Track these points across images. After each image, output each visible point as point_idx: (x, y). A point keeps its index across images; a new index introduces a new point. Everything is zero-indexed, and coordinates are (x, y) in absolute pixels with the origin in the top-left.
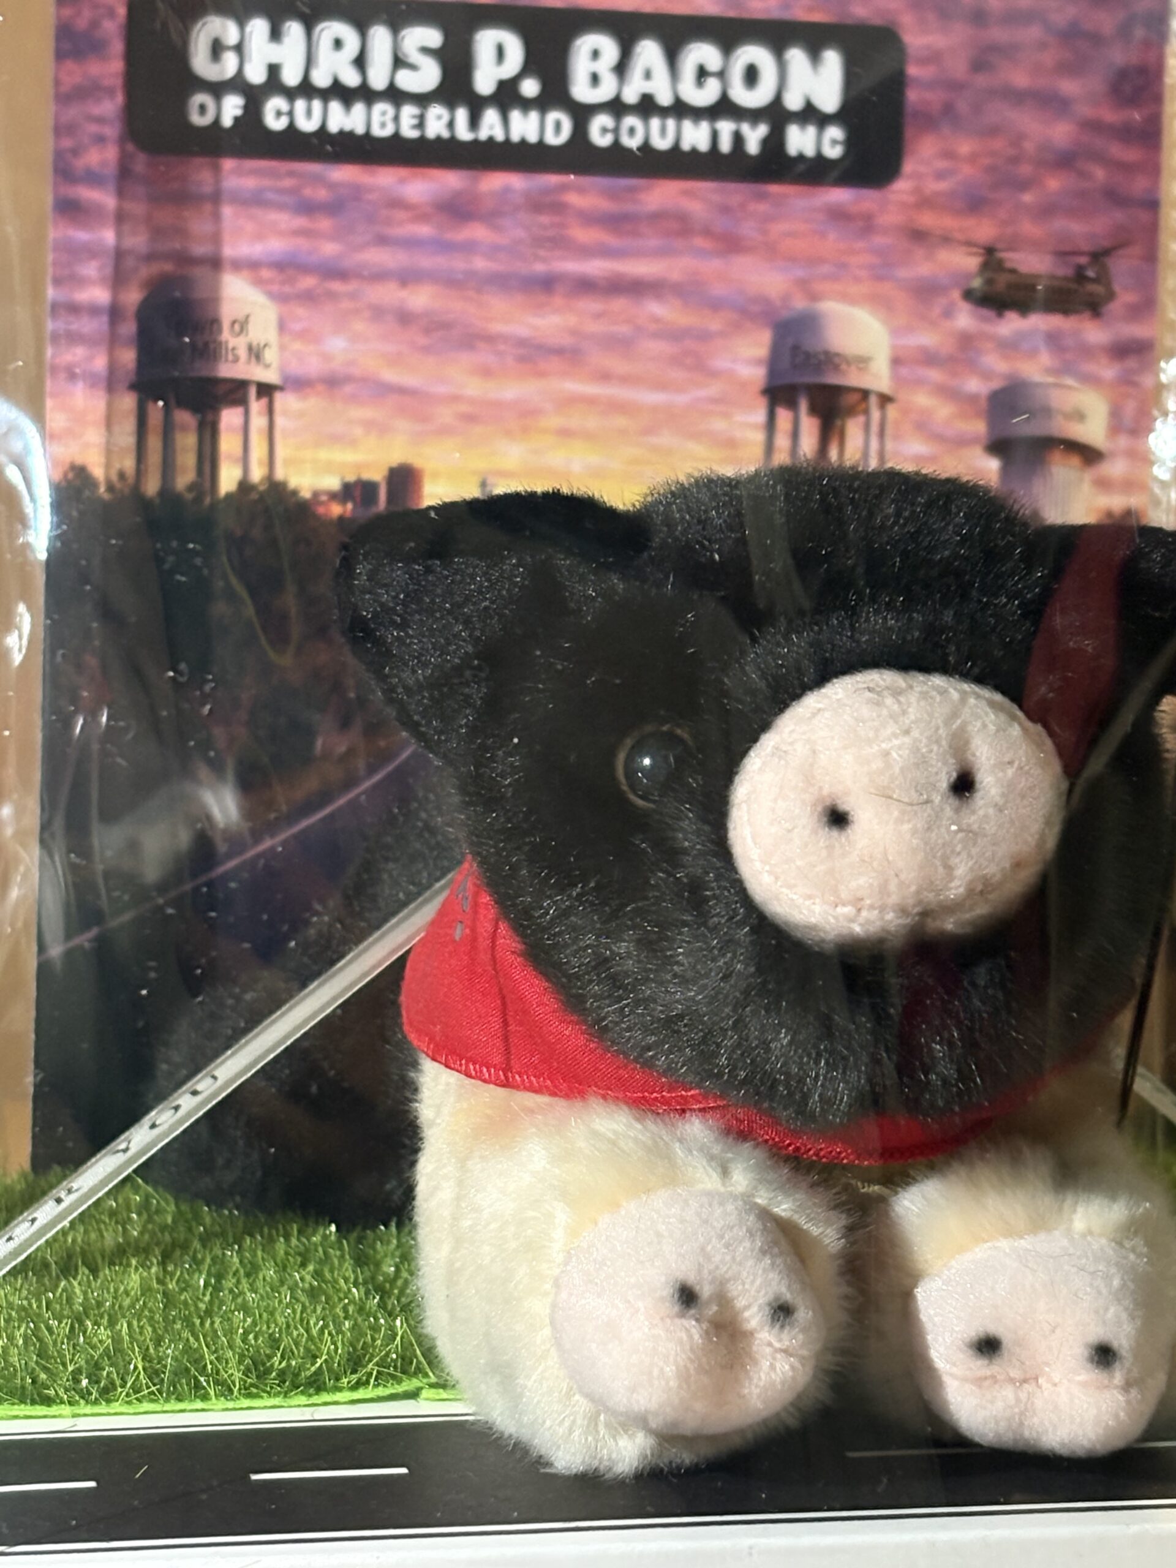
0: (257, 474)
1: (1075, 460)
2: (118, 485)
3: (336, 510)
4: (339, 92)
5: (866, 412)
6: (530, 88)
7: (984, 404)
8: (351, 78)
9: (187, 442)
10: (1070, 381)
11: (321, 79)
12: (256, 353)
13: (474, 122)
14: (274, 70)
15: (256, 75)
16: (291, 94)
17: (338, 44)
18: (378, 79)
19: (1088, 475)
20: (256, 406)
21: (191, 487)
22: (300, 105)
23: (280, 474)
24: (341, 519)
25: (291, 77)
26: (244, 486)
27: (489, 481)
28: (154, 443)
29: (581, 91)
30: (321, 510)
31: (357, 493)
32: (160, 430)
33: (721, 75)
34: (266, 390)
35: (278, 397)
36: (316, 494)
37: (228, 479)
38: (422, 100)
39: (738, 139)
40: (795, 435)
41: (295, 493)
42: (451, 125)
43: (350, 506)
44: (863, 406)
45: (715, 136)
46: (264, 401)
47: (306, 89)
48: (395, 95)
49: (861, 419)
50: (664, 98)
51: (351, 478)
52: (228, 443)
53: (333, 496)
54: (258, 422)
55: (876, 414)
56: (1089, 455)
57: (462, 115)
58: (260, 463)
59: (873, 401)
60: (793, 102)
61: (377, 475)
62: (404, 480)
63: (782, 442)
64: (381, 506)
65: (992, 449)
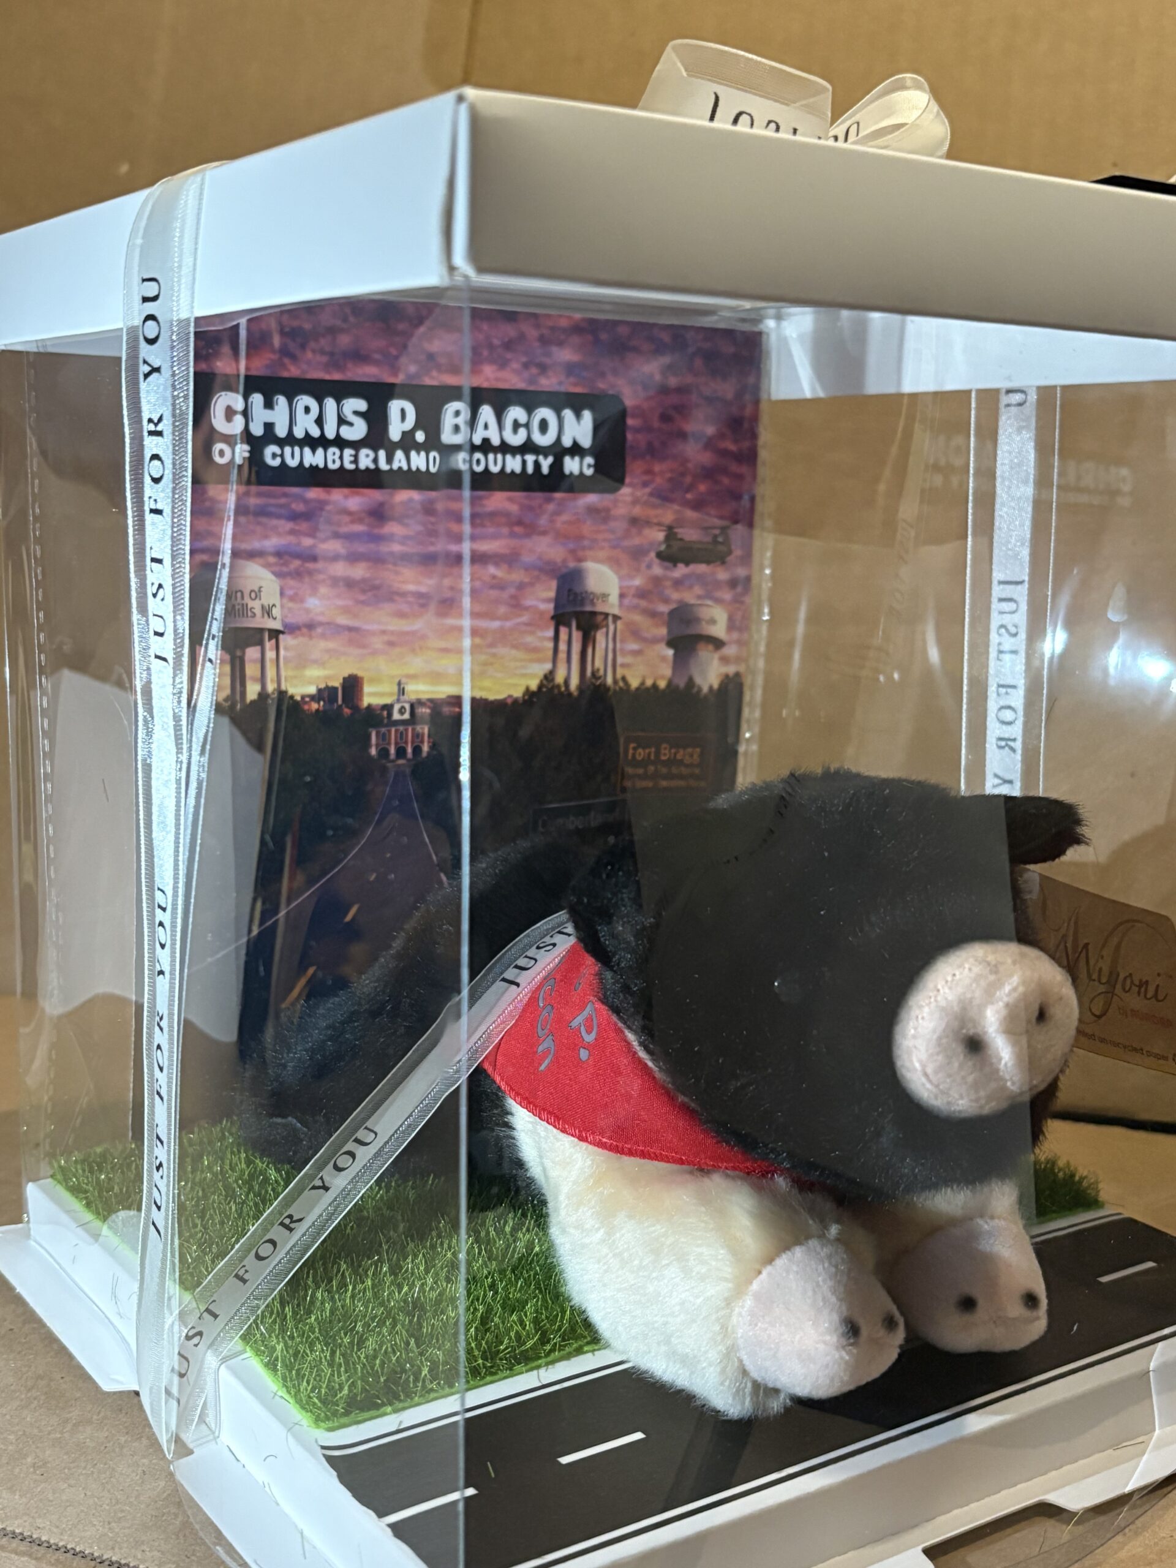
1: (711, 647)
3: (315, 706)
4: (310, 442)
5: (607, 626)
6: (420, 436)
7: (666, 617)
8: (315, 432)
10: (709, 602)
11: (299, 433)
12: (267, 611)
13: (390, 459)
14: (269, 427)
15: (257, 430)
16: (281, 443)
17: (307, 410)
18: (330, 434)
19: (716, 656)
20: (269, 645)
22: (288, 450)
23: (283, 688)
24: (317, 711)
25: (281, 432)
26: (263, 695)
27: (403, 682)
29: (447, 437)
30: (306, 707)
31: (326, 695)
33: (527, 426)
34: (275, 634)
35: (281, 636)
36: (303, 697)
37: (252, 691)
38: (356, 445)
39: (537, 465)
40: (570, 643)
41: (292, 697)
42: (375, 460)
43: (322, 703)
44: (604, 623)
45: (524, 463)
46: (274, 641)
47: (290, 440)
48: (340, 443)
49: (604, 630)
50: (496, 441)
51: (322, 686)
52: (251, 670)
53: (313, 698)
54: (270, 654)
55: (611, 628)
56: (718, 644)
57: (382, 454)
58: (272, 681)
59: (610, 619)
60: (567, 442)
61: (337, 683)
62: (352, 685)
63: (563, 647)
64: (340, 702)
65: (670, 644)
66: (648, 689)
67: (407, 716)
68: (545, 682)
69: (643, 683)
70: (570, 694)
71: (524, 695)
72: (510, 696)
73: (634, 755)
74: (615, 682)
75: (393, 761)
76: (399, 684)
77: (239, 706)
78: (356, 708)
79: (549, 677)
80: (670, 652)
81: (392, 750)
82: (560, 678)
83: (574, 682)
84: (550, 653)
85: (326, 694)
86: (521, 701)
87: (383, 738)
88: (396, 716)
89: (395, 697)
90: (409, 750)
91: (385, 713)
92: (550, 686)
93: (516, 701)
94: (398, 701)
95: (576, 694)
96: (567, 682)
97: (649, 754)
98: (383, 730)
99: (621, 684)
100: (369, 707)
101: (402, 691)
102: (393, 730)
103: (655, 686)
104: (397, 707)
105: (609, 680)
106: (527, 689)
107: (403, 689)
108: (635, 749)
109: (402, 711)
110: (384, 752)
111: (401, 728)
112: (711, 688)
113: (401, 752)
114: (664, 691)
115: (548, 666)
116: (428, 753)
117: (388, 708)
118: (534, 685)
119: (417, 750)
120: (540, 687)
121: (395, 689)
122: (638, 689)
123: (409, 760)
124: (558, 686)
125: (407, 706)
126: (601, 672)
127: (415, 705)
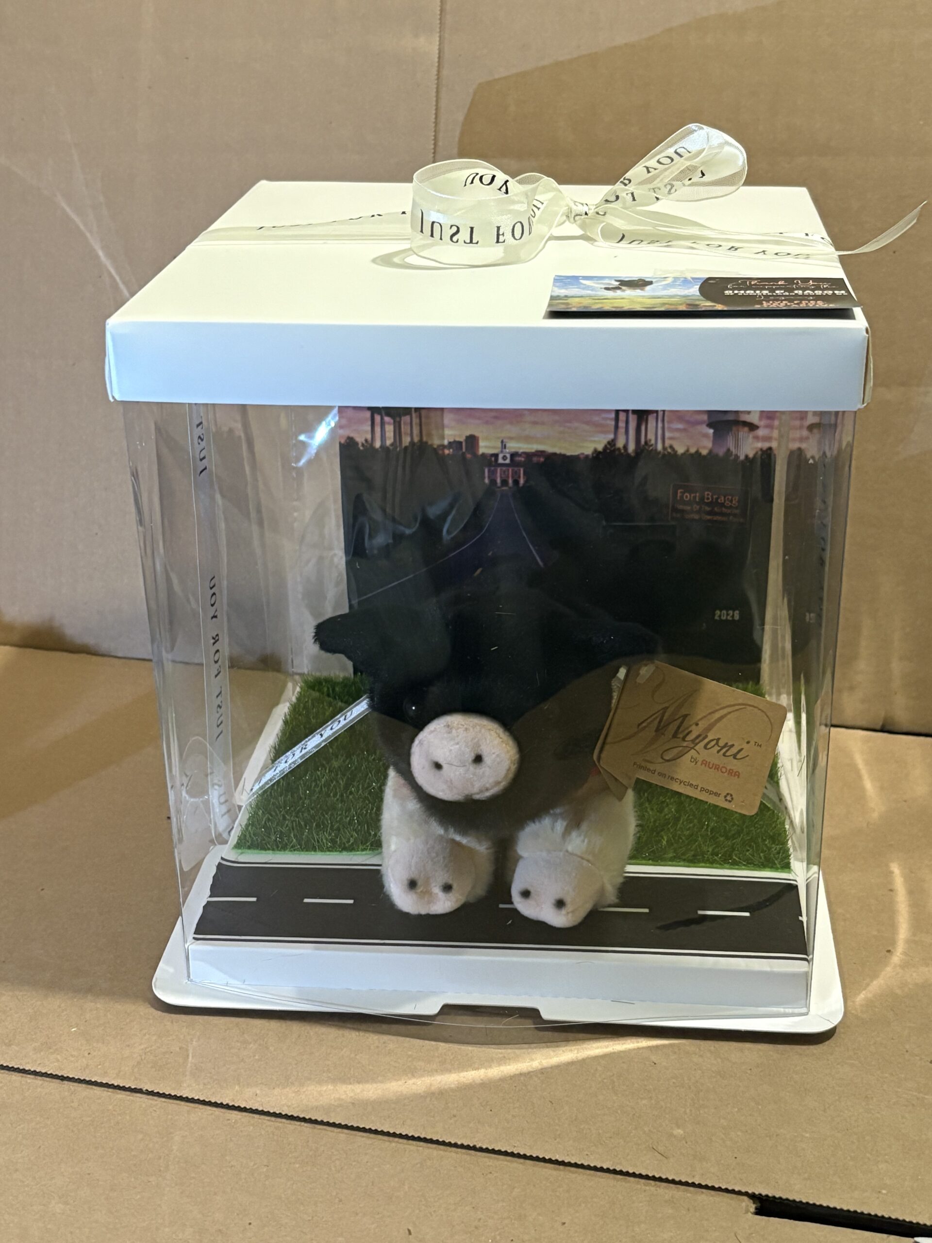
0: (416, 439)
1: (746, 429)
2: (365, 444)
3: (447, 452)
9: (390, 429)
19: (751, 435)
20: (414, 415)
21: (392, 445)
23: (425, 440)
24: (449, 454)
26: (412, 443)
27: (504, 440)
28: (378, 429)
30: (441, 452)
31: (454, 445)
32: (379, 424)
36: (439, 446)
37: (406, 440)
40: (627, 422)
41: (430, 446)
43: (451, 450)
49: (655, 415)
51: (452, 440)
52: (405, 428)
53: (446, 447)
54: (416, 421)
56: (752, 427)
58: (417, 436)
61: (462, 439)
62: (472, 440)
63: (622, 424)
64: (464, 450)
65: (710, 425)
66: (692, 455)
67: (508, 461)
68: (608, 446)
69: (688, 450)
70: (628, 455)
71: (593, 454)
72: (583, 454)
73: (682, 497)
74: (664, 448)
75: (499, 488)
76: (502, 442)
77: (398, 449)
78: (475, 454)
79: (612, 443)
80: (711, 431)
81: (499, 481)
82: (620, 444)
83: (631, 448)
84: (612, 428)
85: (456, 445)
86: (591, 457)
87: (492, 473)
88: (500, 461)
89: (500, 450)
90: (510, 481)
91: (493, 459)
92: (612, 449)
93: (587, 456)
94: (502, 452)
95: (633, 455)
96: (625, 447)
97: (695, 497)
98: (493, 468)
99: (669, 450)
100: (483, 454)
101: (504, 446)
102: (499, 470)
103: (697, 453)
104: (501, 456)
105: (660, 447)
106: (595, 450)
107: (505, 445)
108: (683, 493)
109: (504, 458)
110: (493, 482)
111: (504, 468)
112: (747, 457)
113: (504, 482)
114: (705, 457)
115: (611, 436)
116: (524, 484)
117: (496, 456)
118: (600, 448)
119: (516, 482)
120: (605, 448)
121: (500, 445)
122: (683, 454)
123: (510, 488)
124: (619, 449)
125: (508, 456)
126: (653, 442)
127: (513, 455)
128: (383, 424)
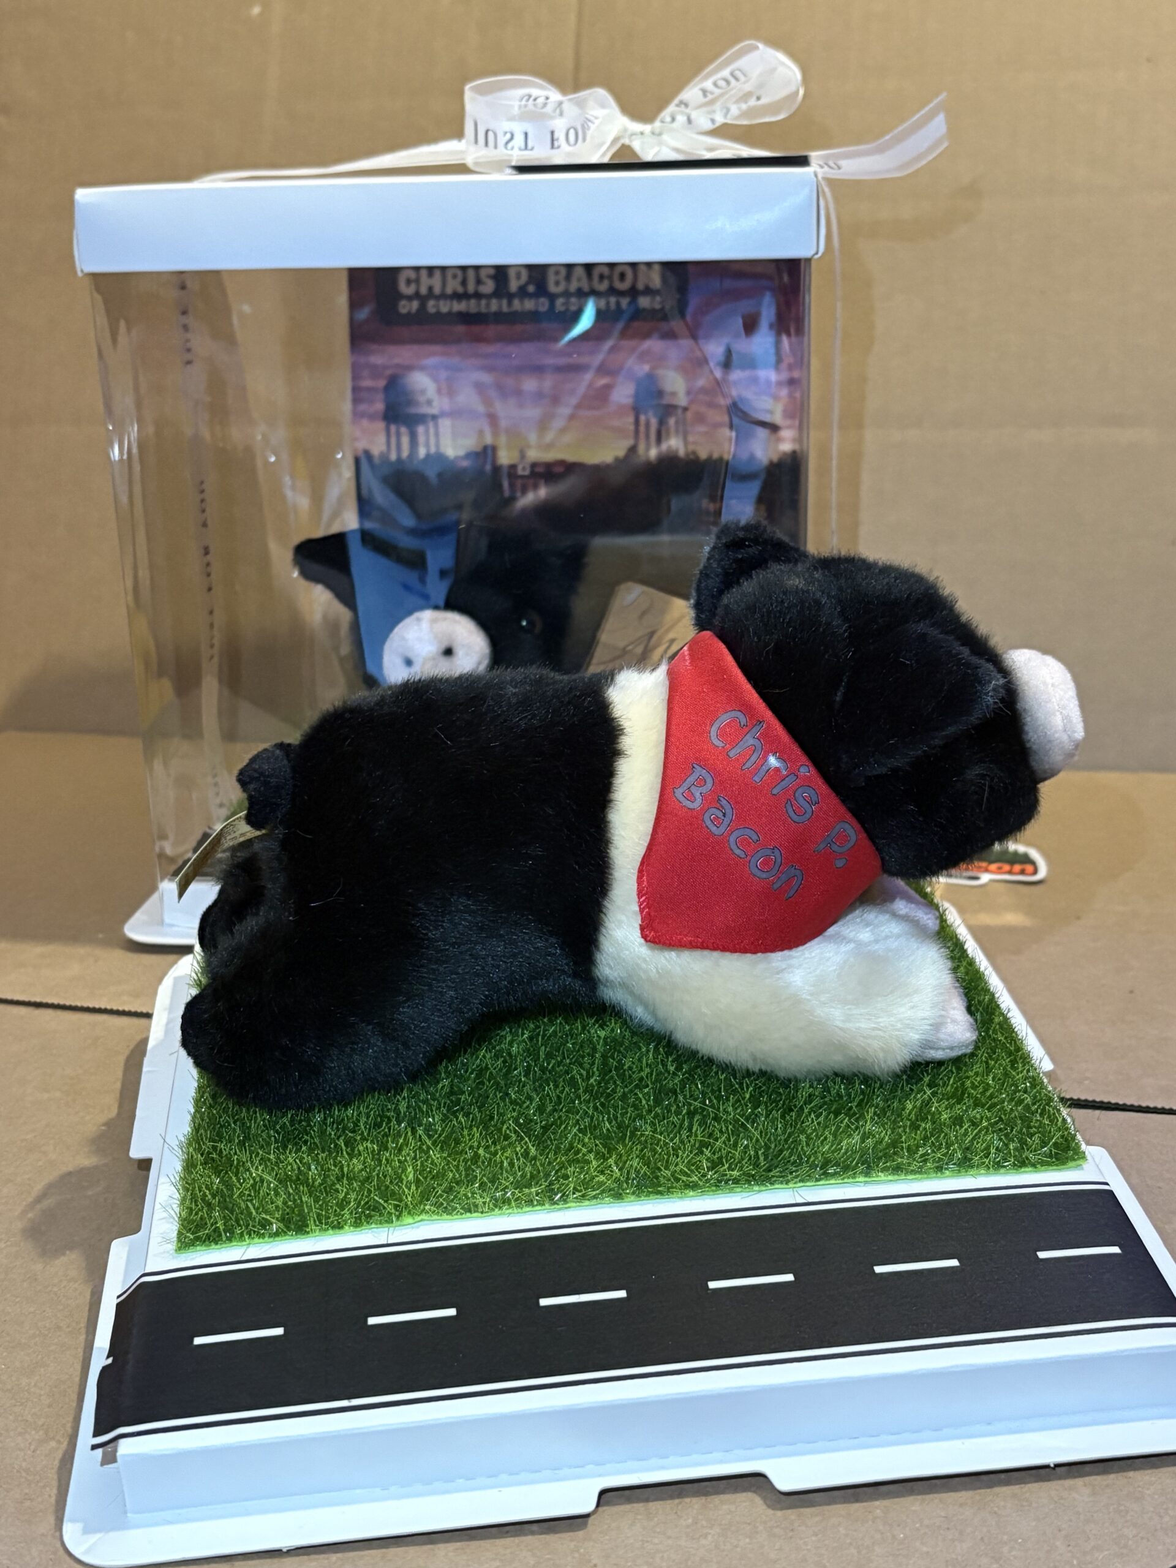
0: (433, 450)
1: (768, 430)
2: (381, 457)
3: (463, 463)
4: (457, 296)
5: (678, 414)
6: (531, 289)
7: (725, 409)
8: (460, 290)
9: (405, 440)
11: (449, 290)
12: (429, 402)
13: (510, 304)
14: (430, 289)
15: (424, 291)
16: (438, 298)
17: (455, 276)
18: (471, 288)
19: (775, 436)
20: (431, 424)
21: (409, 456)
22: (442, 303)
23: (441, 450)
24: (465, 467)
25: (437, 290)
26: (428, 456)
27: (523, 449)
28: (393, 440)
29: (552, 288)
30: (458, 464)
31: (471, 456)
32: (395, 435)
33: (610, 278)
34: (434, 418)
35: (439, 420)
36: (456, 458)
37: (422, 452)
38: (488, 297)
39: (618, 304)
40: (646, 426)
41: (448, 457)
42: (500, 306)
43: (468, 461)
44: (675, 412)
45: (608, 303)
46: (434, 422)
47: (443, 296)
48: (478, 296)
49: (676, 417)
50: (586, 289)
51: (468, 451)
52: (421, 439)
53: (461, 458)
54: (432, 431)
55: (681, 415)
56: (774, 428)
57: (505, 302)
58: (434, 446)
59: (680, 409)
60: (640, 286)
61: (480, 449)
62: (490, 450)
63: (642, 427)
65: (732, 427)
66: (715, 461)
67: (527, 472)
68: (629, 454)
69: (710, 456)
70: (650, 464)
71: (614, 461)
72: (604, 462)
74: (687, 455)
76: (521, 451)
77: (414, 463)
78: (493, 465)
79: (632, 450)
80: (732, 433)
81: (519, 494)
82: (641, 451)
83: (653, 456)
84: (633, 432)
86: (611, 465)
87: (512, 485)
88: (520, 472)
89: (519, 460)
91: (513, 470)
92: (633, 456)
93: (607, 465)
94: (521, 462)
95: (654, 461)
96: (647, 455)
98: (512, 480)
99: (692, 456)
100: (502, 465)
101: (523, 456)
102: (518, 480)
103: (721, 458)
104: (520, 467)
105: (683, 454)
106: (616, 457)
107: (525, 455)
109: (524, 469)
110: (513, 494)
111: (524, 479)
112: (771, 460)
114: (728, 462)
115: (630, 442)
117: (515, 467)
118: (620, 455)
120: (626, 456)
121: (518, 455)
122: (706, 460)
124: (640, 457)
125: (528, 466)
126: (675, 449)
127: (534, 465)
128: (398, 435)
